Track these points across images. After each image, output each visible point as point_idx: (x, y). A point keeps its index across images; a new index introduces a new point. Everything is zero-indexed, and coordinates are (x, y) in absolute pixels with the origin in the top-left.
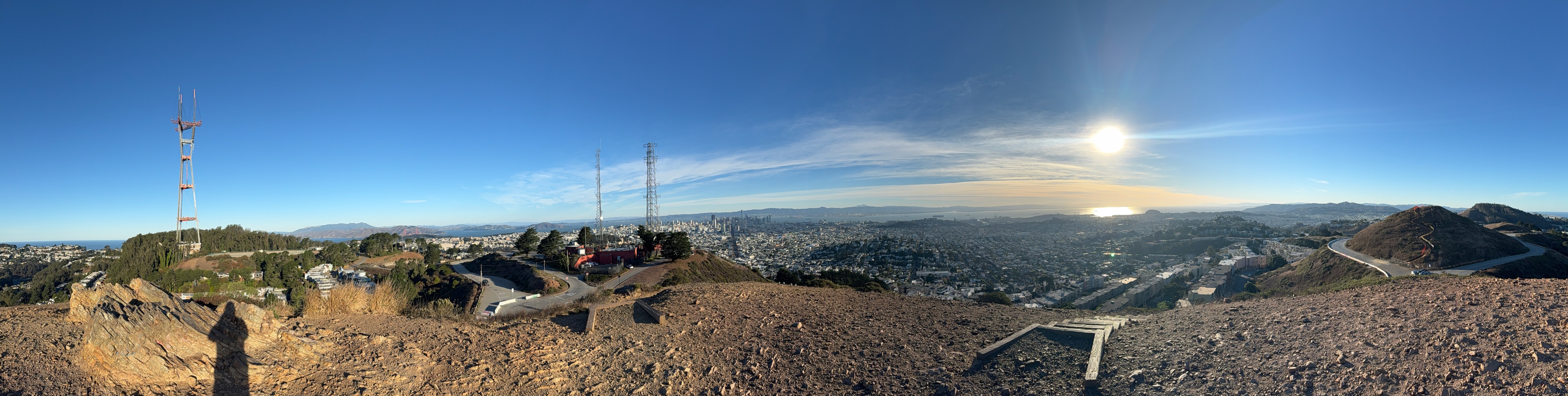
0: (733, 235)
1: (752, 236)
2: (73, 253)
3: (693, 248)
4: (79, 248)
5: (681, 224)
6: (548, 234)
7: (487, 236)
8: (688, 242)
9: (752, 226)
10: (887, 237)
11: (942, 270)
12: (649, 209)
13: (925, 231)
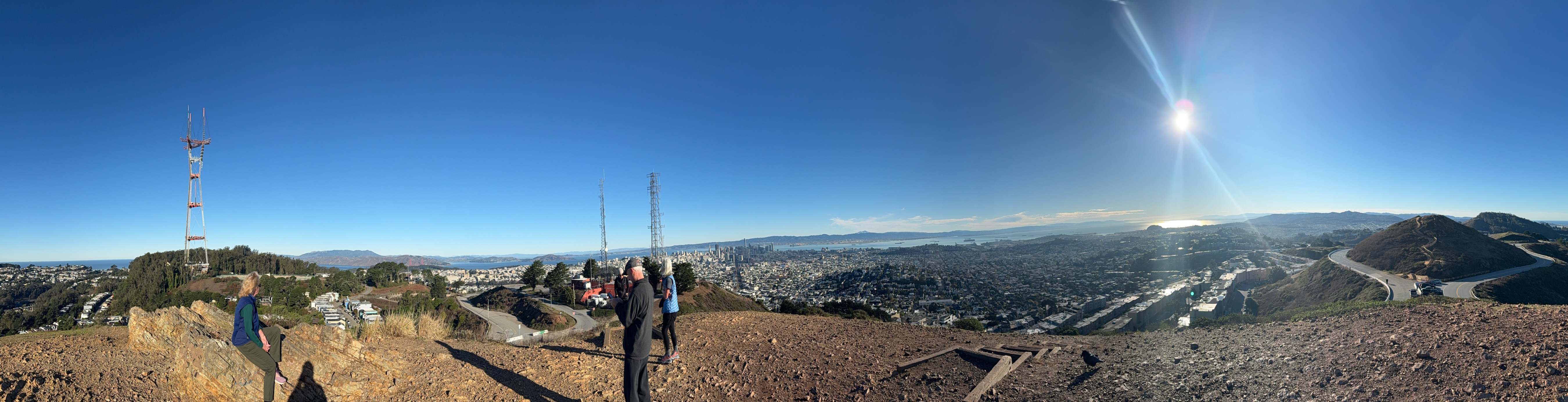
0: (737, 266)
1: (757, 266)
2: (79, 274)
3: (697, 280)
4: (85, 268)
5: (686, 255)
6: (553, 267)
7: (493, 269)
8: (693, 273)
9: (755, 256)
10: (888, 265)
11: (944, 298)
12: (654, 239)
13: (927, 257)
